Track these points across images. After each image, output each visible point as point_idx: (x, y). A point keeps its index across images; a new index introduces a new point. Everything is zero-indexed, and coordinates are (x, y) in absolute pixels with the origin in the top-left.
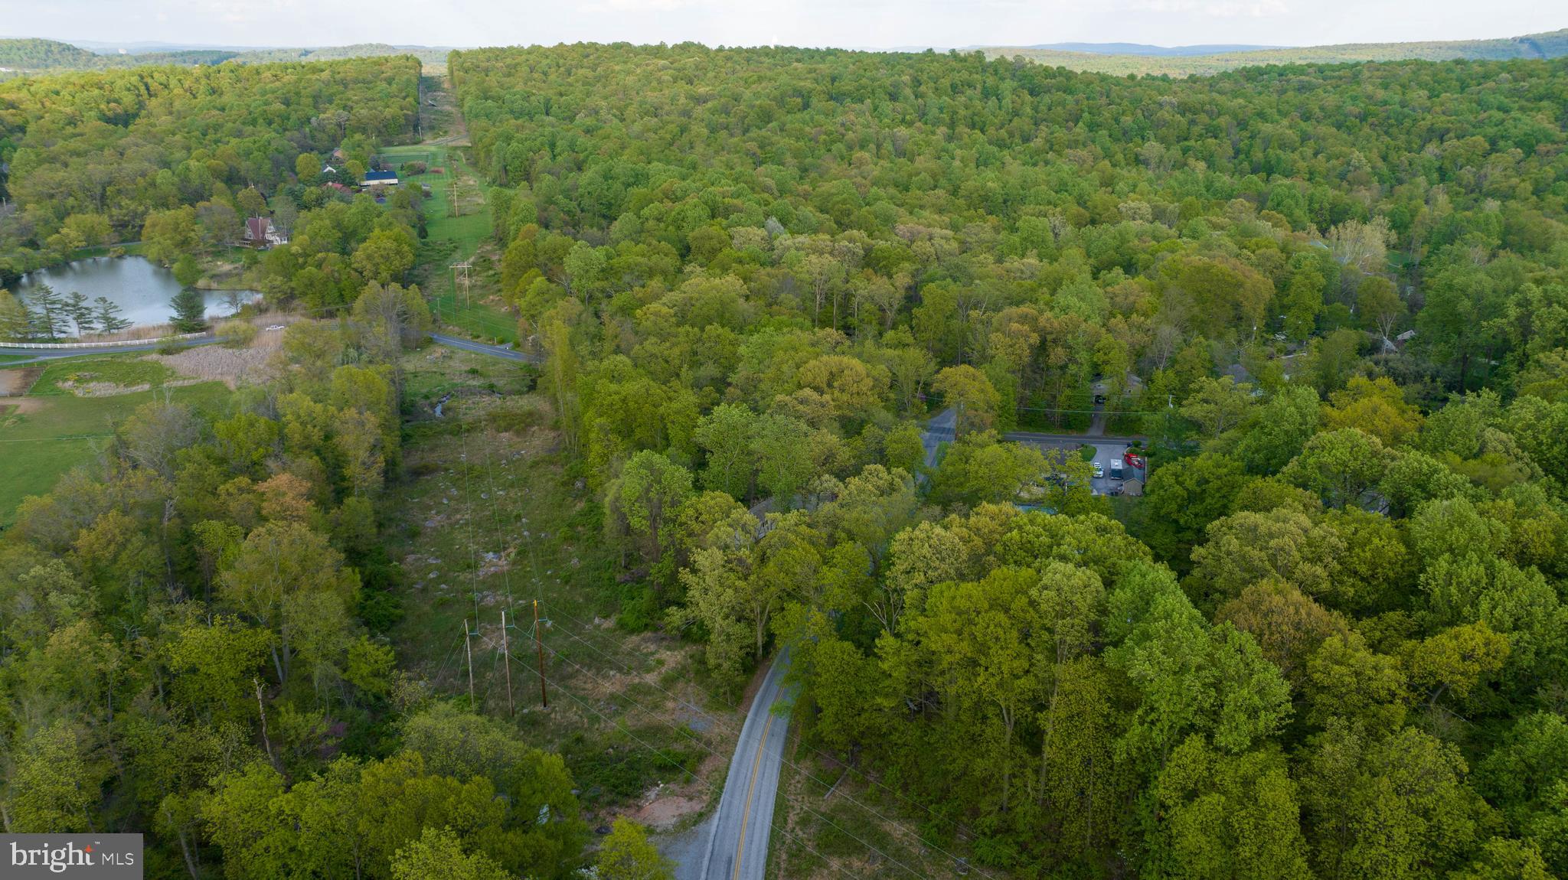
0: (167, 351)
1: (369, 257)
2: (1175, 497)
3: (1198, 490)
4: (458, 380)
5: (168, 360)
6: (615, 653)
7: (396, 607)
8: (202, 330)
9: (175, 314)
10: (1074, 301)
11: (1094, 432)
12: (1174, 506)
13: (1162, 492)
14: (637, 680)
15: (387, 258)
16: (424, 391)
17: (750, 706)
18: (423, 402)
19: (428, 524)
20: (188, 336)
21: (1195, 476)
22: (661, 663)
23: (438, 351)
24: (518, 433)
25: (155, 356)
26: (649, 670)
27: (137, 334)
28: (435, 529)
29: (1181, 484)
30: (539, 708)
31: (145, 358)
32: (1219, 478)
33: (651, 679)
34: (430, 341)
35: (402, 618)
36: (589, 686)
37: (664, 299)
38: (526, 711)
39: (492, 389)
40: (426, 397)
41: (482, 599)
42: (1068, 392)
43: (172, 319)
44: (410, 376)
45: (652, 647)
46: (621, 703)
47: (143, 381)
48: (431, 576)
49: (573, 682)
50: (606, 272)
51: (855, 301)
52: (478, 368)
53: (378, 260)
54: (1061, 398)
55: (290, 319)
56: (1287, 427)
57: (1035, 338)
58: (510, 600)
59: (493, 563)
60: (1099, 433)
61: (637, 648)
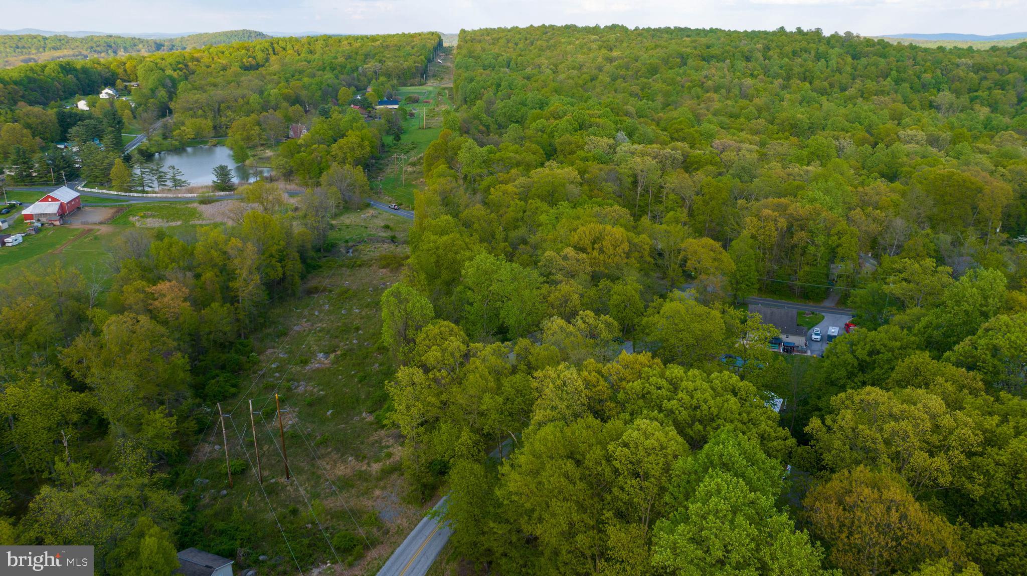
0: (205, 201)
1: (341, 148)
2: (845, 364)
3: (868, 359)
4: (373, 232)
5: (203, 208)
6: (362, 443)
7: (233, 386)
8: (231, 190)
9: (215, 179)
11: (827, 303)
12: (843, 373)
13: (835, 359)
14: (364, 468)
15: (353, 149)
16: (347, 237)
17: (436, 503)
18: (344, 245)
19: (296, 328)
20: (222, 193)
21: (868, 347)
22: (390, 455)
23: (370, 212)
24: (392, 271)
25: (196, 205)
26: (378, 460)
27: (191, 191)
28: (298, 332)
29: (853, 352)
30: (283, 480)
31: (189, 206)
32: (891, 350)
33: (376, 467)
34: (368, 206)
35: (234, 395)
36: (328, 467)
37: (517, 182)
38: (273, 481)
39: (393, 240)
40: (347, 241)
41: (296, 387)
42: (807, 268)
43: (214, 182)
44: (344, 228)
45: (391, 441)
46: (345, 484)
47: (179, 219)
48: (273, 366)
49: (319, 462)
50: (487, 162)
51: (665, 191)
52: (391, 225)
53: (345, 150)
54: (801, 273)
55: (288, 187)
58: (315, 390)
59: (322, 361)
60: (832, 305)
61: (379, 441)
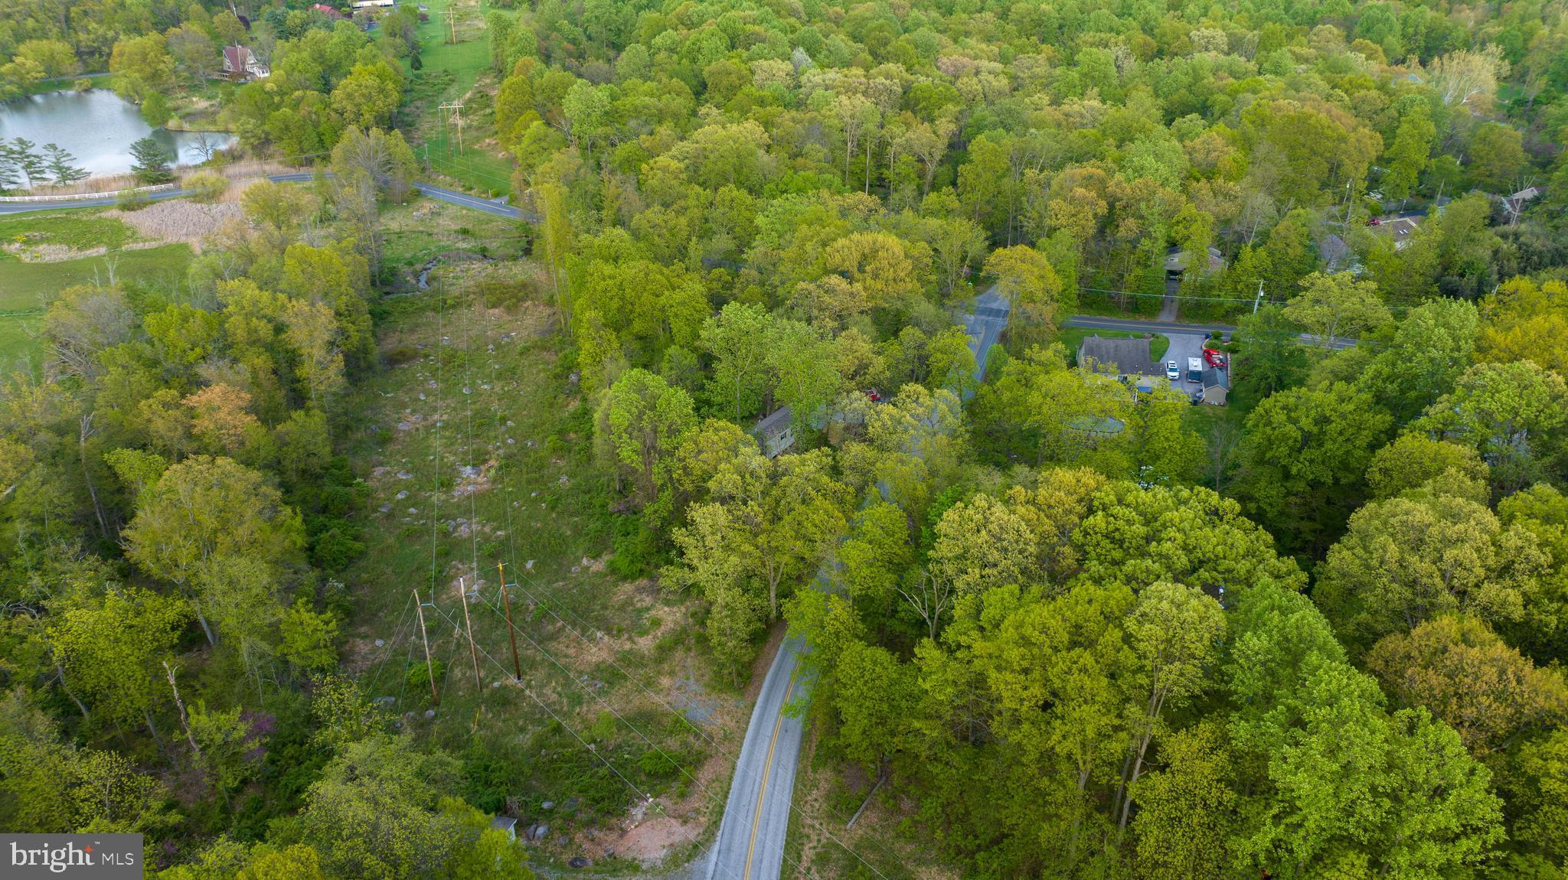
0: (129, 206)
1: (350, 96)
2: (1285, 438)
3: (1315, 430)
4: (445, 242)
5: (129, 218)
6: (605, 607)
7: (356, 538)
8: (168, 181)
9: (137, 164)
10: (1150, 161)
11: (1165, 317)
12: (1284, 450)
13: (1268, 430)
14: (628, 646)
15: (369, 97)
16: (408, 255)
17: (760, 687)
18: (406, 269)
19: (401, 426)
20: (154, 188)
21: (1313, 413)
22: (657, 623)
23: (426, 206)
24: (509, 310)
25: (115, 213)
26: (644, 633)
27: (96, 186)
28: (408, 433)
29: (1295, 422)
30: (512, 680)
31: (103, 215)
32: (1343, 416)
33: (645, 644)
34: (418, 194)
35: (362, 554)
36: (572, 651)
37: (674, 151)
38: (496, 684)
39: (484, 254)
40: (410, 264)
41: (455, 528)
42: (1139, 271)
43: (134, 168)
44: (394, 237)
45: (648, 600)
46: (610, 676)
47: (99, 243)
48: (400, 496)
49: (553, 645)
50: (611, 116)
51: (891, 150)
52: (469, 227)
53: (358, 100)
54: (1130, 278)
55: (267, 168)
56: (1434, 353)
57: (1102, 208)
58: (487, 529)
59: (471, 480)
60: (1172, 319)
61: (629, 602)
